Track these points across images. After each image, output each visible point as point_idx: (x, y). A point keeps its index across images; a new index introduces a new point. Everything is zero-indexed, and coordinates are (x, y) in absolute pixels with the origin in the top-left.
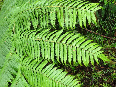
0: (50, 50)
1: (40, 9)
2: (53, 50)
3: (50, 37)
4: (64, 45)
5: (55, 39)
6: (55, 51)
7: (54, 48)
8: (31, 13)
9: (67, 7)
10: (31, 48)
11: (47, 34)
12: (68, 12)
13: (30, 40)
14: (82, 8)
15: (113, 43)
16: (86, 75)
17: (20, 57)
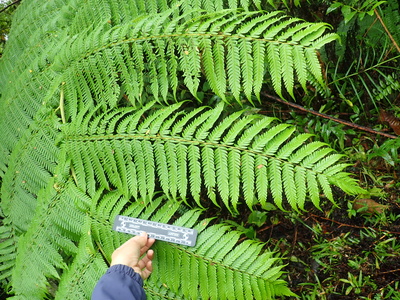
0: (188, 167)
1: (151, 41)
2: (195, 167)
3: (185, 127)
4: (228, 152)
5: (202, 134)
6: (202, 170)
7: (200, 160)
8: (121, 57)
9: (235, 37)
10: (126, 165)
11: (174, 119)
12: (237, 50)
13: (120, 139)
14: (280, 39)
15: (376, 145)
16: (294, 254)
17: (87, 194)
